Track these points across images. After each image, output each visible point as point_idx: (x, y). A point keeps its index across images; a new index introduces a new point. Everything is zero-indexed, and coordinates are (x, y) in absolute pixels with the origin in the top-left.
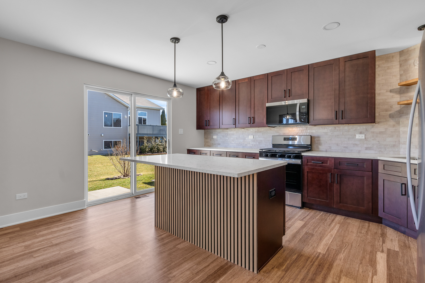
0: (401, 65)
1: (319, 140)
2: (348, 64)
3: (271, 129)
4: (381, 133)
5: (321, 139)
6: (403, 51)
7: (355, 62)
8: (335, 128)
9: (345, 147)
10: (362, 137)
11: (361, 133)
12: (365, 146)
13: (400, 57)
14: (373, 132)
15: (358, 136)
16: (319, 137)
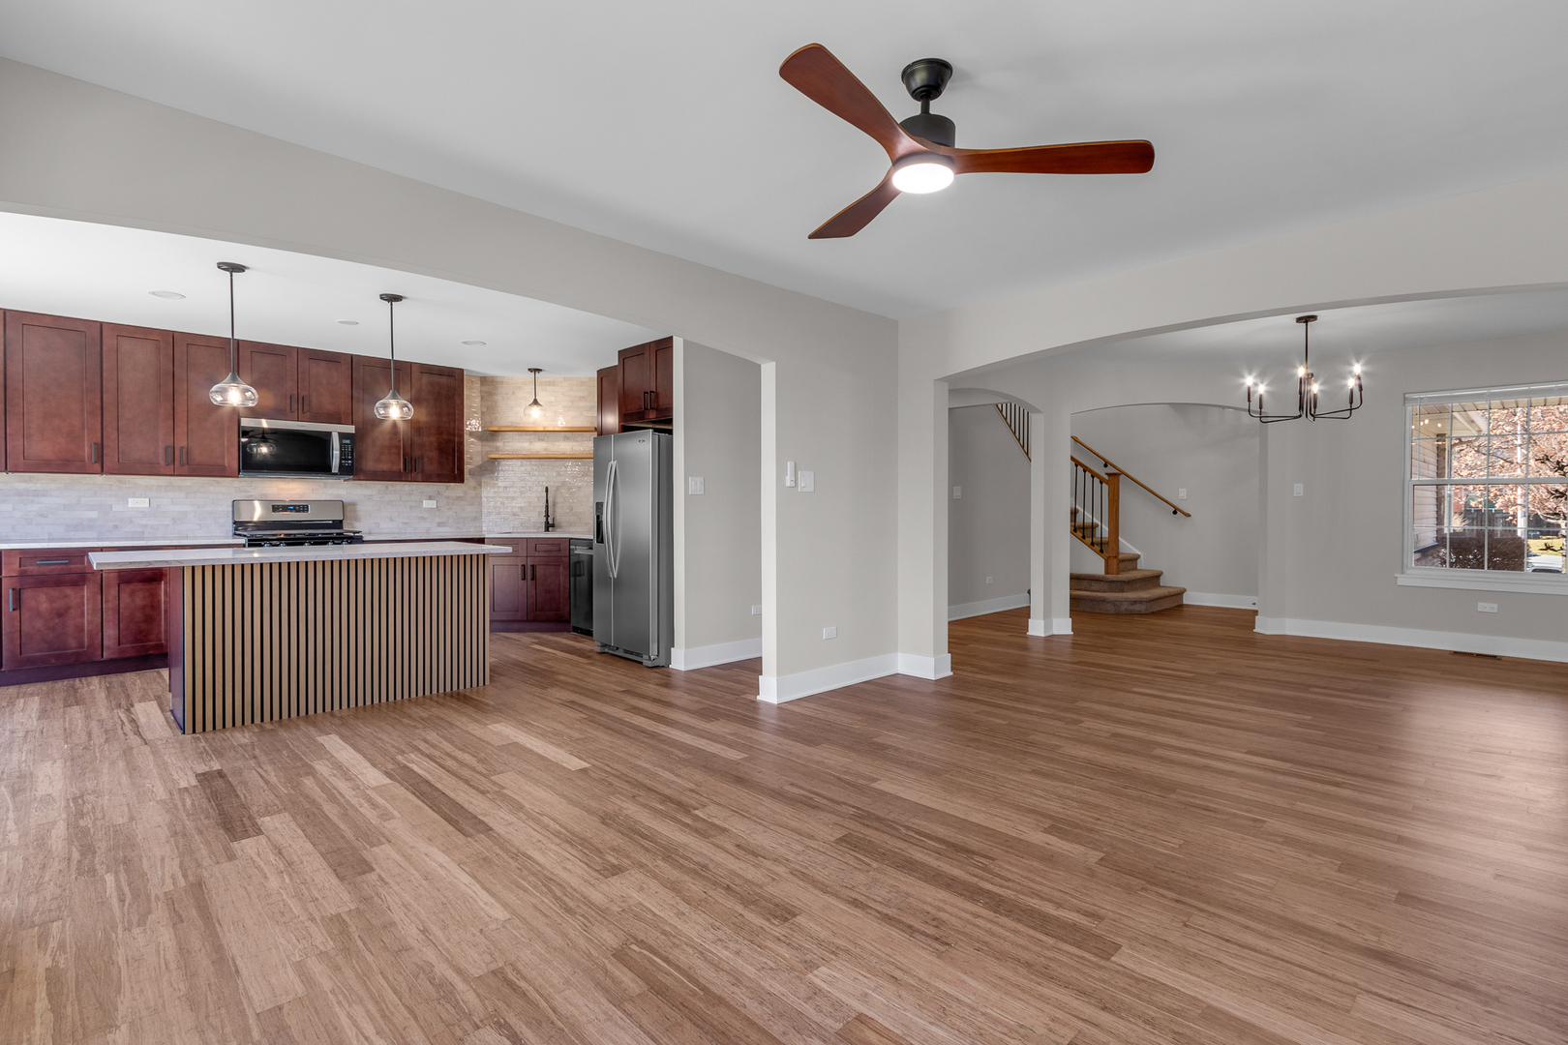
0: (482, 398)
1: (355, 511)
2: (426, 379)
3: (218, 482)
4: (458, 498)
5: (359, 508)
6: (485, 377)
7: (436, 379)
8: (387, 487)
9: (405, 523)
10: (432, 504)
11: (430, 498)
12: (437, 520)
13: (482, 385)
14: (447, 498)
15: (427, 504)
16: (354, 504)
